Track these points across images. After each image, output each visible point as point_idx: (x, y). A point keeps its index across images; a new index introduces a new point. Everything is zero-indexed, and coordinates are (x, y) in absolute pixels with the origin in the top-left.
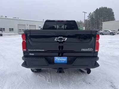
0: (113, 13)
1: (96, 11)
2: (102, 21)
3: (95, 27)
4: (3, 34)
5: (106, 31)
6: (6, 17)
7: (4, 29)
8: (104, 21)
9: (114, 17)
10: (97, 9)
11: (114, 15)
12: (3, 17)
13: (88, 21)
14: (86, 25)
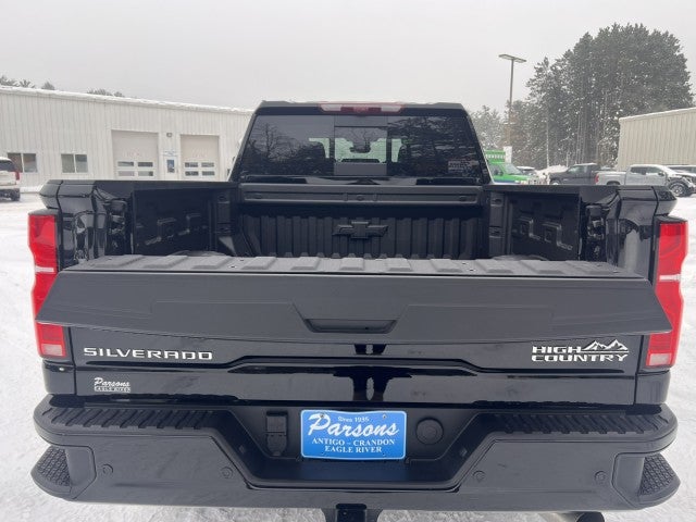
0: (682, 60)
1: (578, 47)
2: (615, 108)
3: (572, 148)
4: (22, 189)
5: (643, 171)
6: (48, 86)
7: (31, 158)
8: (629, 112)
9: (687, 88)
10: (587, 35)
11: (686, 76)
12: (29, 89)
13: (533, 109)
14: (521, 133)
